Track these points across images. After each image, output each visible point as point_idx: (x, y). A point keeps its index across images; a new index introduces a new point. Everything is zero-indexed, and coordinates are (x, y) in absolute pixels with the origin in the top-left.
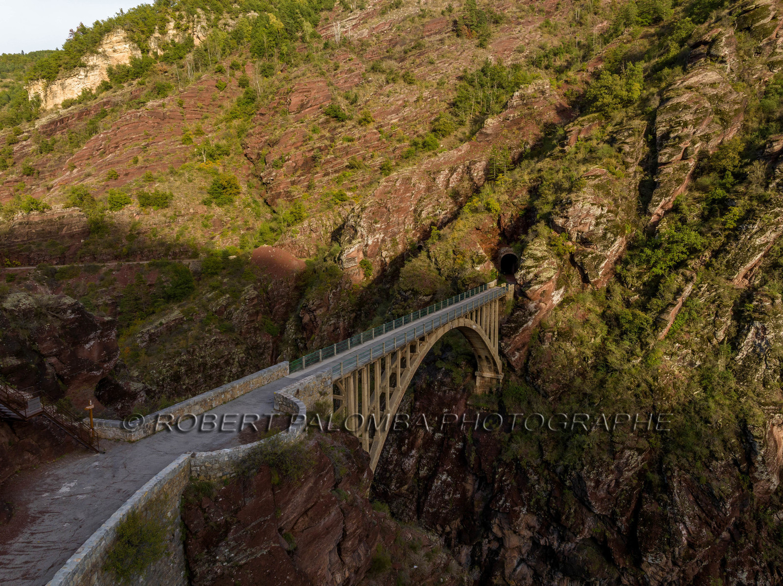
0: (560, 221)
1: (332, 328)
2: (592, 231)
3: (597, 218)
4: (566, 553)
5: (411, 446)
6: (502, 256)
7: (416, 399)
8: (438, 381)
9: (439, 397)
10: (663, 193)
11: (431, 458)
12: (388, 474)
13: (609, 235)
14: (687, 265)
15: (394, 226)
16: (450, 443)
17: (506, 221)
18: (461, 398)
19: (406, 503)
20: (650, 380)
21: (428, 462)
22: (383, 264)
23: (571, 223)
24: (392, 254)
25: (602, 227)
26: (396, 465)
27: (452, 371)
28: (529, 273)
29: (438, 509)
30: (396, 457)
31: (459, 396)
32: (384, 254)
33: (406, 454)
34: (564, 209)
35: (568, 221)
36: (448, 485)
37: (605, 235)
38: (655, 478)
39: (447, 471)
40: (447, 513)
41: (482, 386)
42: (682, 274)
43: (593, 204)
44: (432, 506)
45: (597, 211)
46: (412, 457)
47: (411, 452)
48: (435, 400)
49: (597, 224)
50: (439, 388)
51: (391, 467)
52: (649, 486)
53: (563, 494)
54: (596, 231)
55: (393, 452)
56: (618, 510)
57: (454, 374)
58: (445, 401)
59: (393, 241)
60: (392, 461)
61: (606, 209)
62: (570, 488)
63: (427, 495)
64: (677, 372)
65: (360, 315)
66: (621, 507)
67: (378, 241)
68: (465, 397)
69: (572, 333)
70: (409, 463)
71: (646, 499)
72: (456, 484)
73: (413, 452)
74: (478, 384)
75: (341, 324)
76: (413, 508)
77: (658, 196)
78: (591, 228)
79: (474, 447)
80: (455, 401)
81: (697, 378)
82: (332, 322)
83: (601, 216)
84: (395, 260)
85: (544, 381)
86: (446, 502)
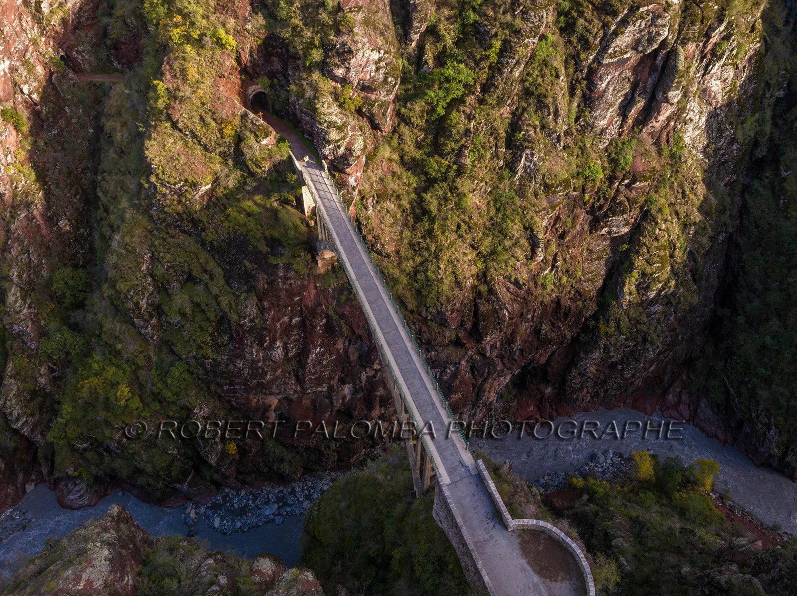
0: (340, 72)
2: (373, 77)
3: (376, 63)
5: (274, 341)
6: (251, 97)
7: (260, 300)
8: (281, 278)
9: (286, 290)
10: (422, 19)
11: (296, 340)
12: (260, 371)
13: (390, 79)
14: (464, 102)
16: (314, 324)
17: (246, 56)
18: (309, 283)
19: (285, 381)
20: (467, 219)
21: (295, 345)
23: (353, 73)
24: (35, 84)
25: (382, 71)
26: (264, 360)
27: (292, 264)
28: (339, 147)
29: (321, 374)
30: (261, 355)
31: (306, 283)
32: (26, 89)
33: (272, 346)
34: (345, 60)
35: (350, 71)
36: (323, 354)
37: (386, 79)
39: (319, 345)
40: (330, 373)
41: (324, 265)
42: (463, 112)
43: (372, 50)
44: (312, 374)
45: (375, 56)
46: (278, 348)
47: (275, 344)
48: (283, 295)
49: (377, 70)
50: (284, 283)
51: (260, 364)
52: (479, 294)
53: (429, 327)
54: (377, 77)
55: (257, 351)
56: (465, 319)
57: (295, 266)
58: (294, 291)
60: (260, 359)
61: (382, 51)
62: (431, 320)
63: (304, 368)
64: (478, 204)
68: (312, 281)
69: (387, 190)
70: (278, 353)
71: (480, 303)
72: (330, 350)
73: (278, 343)
74: (320, 265)
76: (293, 382)
77: (418, 22)
78: (372, 74)
79: (342, 322)
80: (304, 288)
81: (492, 203)
83: (380, 60)
85: (383, 245)
86: (325, 366)
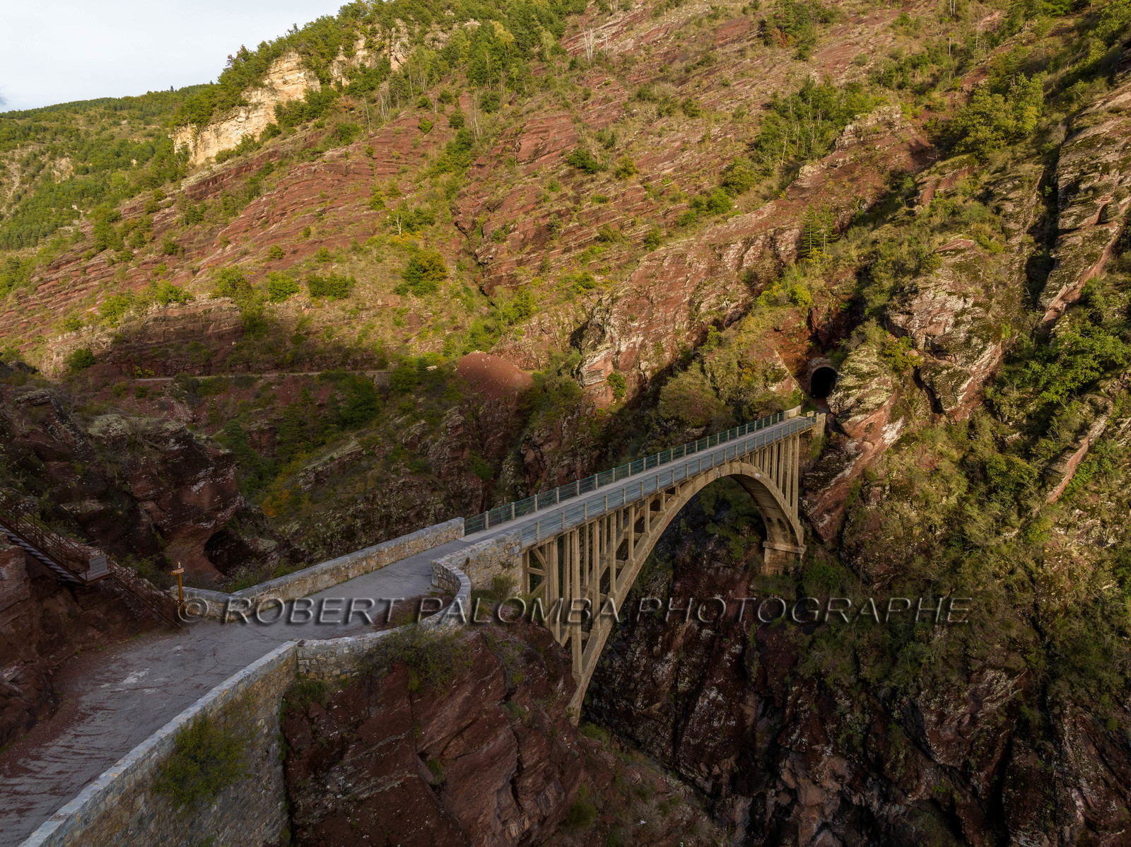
0: (899, 319)
1: (565, 472)
2: (948, 334)
3: (956, 315)
4: (891, 819)
5: (667, 647)
6: (814, 370)
7: (675, 578)
8: (708, 553)
9: (710, 577)
10: (1064, 276)
11: (695, 666)
12: (632, 686)
13: (975, 341)
14: (1098, 389)
15: (659, 325)
16: (724, 645)
17: (820, 318)
18: (741, 579)
19: (657, 728)
20: (1032, 564)
21: (690, 672)
22: (642, 380)
23: (916, 322)
24: (655, 365)
25: (964, 328)
26: (644, 673)
27: (728, 539)
28: (848, 396)
29: (703, 741)
30: (644, 661)
31: (738, 577)
32: (644, 365)
33: (659, 658)
34: (906, 301)
35: (912, 319)
36: (719, 706)
37: (968, 340)
38: (1035, 716)
39: (718, 686)
40: (716, 747)
41: (772, 563)
42: (1091, 402)
43: (950, 294)
44: (694, 736)
45: (958, 305)
46: (667, 662)
47: (666, 655)
48: (703, 581)
49: (957, 324)
50: (710, 564)
51: (637, 675)
52: (1024, 728)
53: (888, 731)
54: (955, 335)
55: (641, 653)
56: (973, 761)
57: (731, 544)
58: (718, 583)
59: (657, 346)
60: (639, 667)
61: (971, 301)
62: (899, 722)
63: (687, 719)
64: (1075, 554)
65: (607, 453)
66: (978, 757)
67: (635, 347)
68: (747, 578)
69: (913, 487)
70: (664, 670)
71: (1019, 747)
72: (730, 705)
73: (670, 655)
74: (767, 560)
75: (578, 465)
76: (667, 736)
77: (1056, 281)
78: (948, 330)
79: (757, 654)
80: (732, 583)
81: (1108, 565)
82: (566, 462)
83: (963, 311)
84: (659, 374)
85: (866, 560)
86: (714, 730)
